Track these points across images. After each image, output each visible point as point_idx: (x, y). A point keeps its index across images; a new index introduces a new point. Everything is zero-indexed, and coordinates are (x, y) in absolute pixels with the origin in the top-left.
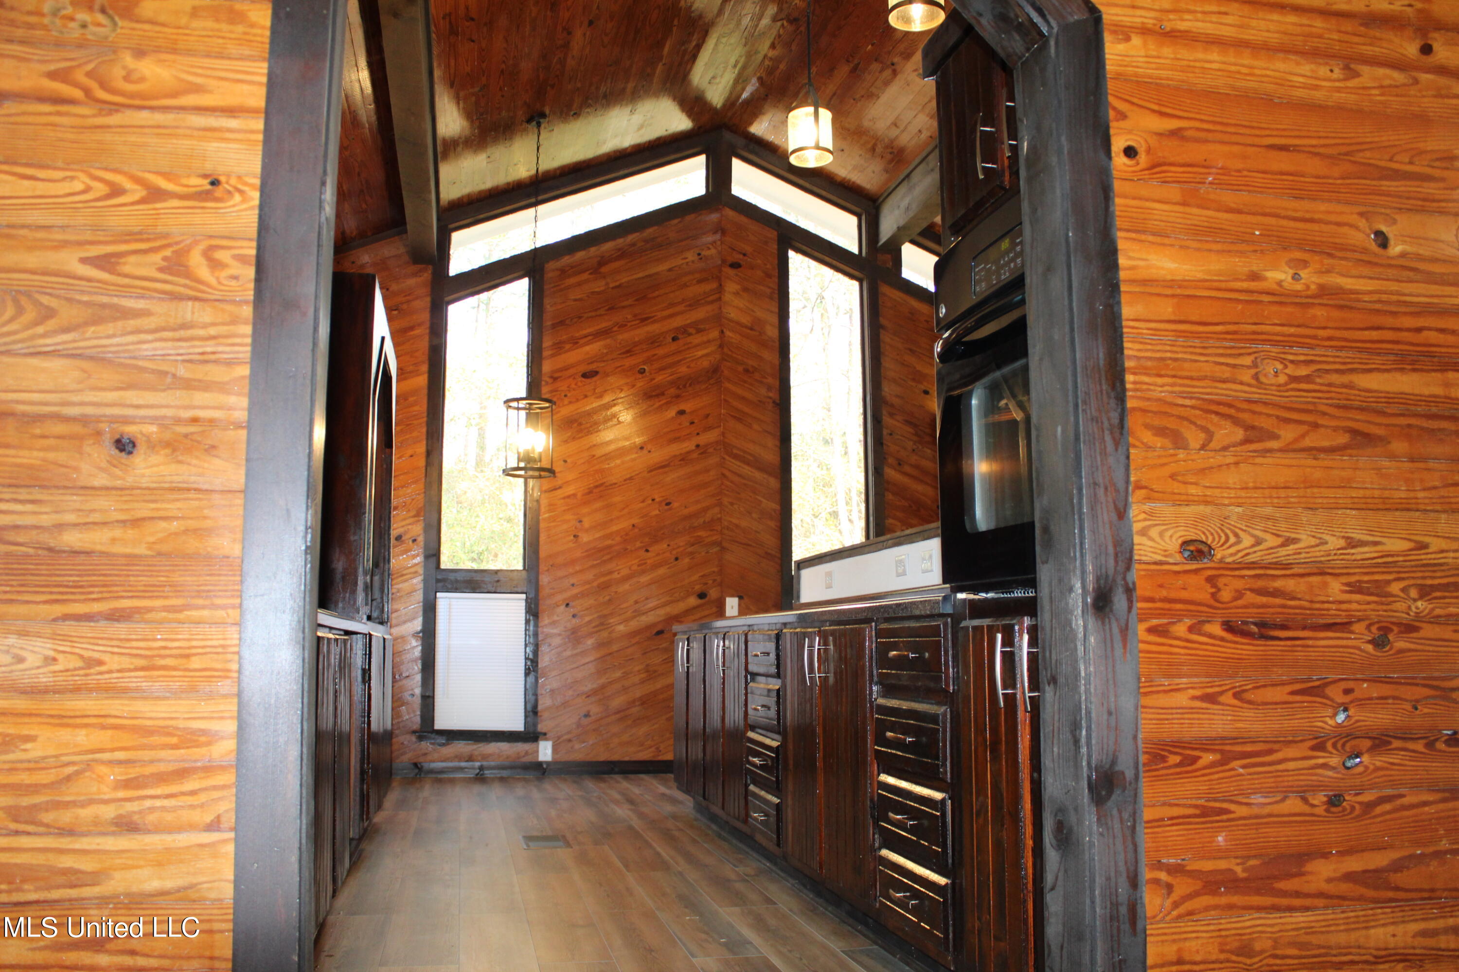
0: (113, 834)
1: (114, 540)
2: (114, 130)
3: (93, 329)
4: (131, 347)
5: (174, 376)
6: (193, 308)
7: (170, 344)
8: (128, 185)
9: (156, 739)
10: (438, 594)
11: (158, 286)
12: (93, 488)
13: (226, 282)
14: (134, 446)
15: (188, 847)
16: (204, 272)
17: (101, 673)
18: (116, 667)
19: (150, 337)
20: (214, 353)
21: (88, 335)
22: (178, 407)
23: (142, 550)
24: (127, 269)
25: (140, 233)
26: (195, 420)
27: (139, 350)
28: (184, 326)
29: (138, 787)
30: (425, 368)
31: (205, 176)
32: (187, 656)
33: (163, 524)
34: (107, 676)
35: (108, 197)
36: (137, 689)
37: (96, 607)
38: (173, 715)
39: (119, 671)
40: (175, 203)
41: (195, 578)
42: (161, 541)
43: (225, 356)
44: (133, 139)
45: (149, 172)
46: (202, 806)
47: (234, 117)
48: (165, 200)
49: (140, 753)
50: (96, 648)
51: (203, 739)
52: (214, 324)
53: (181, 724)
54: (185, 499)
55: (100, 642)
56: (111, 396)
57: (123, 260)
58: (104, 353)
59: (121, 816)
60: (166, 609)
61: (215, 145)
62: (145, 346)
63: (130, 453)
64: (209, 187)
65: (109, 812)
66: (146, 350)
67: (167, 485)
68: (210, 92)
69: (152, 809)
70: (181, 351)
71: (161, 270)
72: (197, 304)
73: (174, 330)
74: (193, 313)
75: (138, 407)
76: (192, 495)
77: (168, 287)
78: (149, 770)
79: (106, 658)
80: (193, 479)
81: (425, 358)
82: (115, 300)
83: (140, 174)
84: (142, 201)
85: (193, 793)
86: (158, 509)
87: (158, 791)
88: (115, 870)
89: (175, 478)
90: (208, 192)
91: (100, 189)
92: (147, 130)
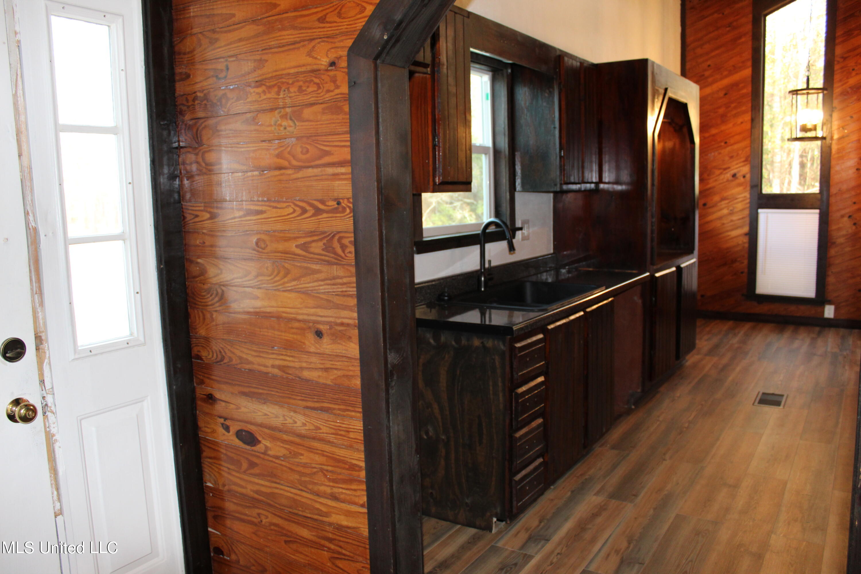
0: (330, 499)
1: (319, 376)
2: (300, 180)
3: (303, 279)
4: (316, 288)
5: (333, 302)
6: (336, 268)
7: (329, 287)
8: (308, 208)
9: (340, 464)
10: (760, 211)
11: (323, 257)
12: (310, 352)
13: (348, 255)
14: (322, 335)
15: (356, 512)
16: (339, 251)
17: (320, 433)
18: (325, 431)
19: (322, 283)
20: (346, 291)
21: (302, 282)
22: (336, 317)
23: (329, 382)
24: (312, 250)
25: (314, 232)
26: (342, 324)
27: (319, 289)
28: (334, 278)
29: (337, 483)
30: (749, 63)
31: (335, 200)
32: (348, 432)
33: (335, 372)
34: (322, 435)
35: (301, 214)
36: (333, 443)
37: (317, 405)
38: (347, 456)
39: (326, 433)
40: (325, 215)
41: (348, 398)
42: (335, 379)
43: (351, 293)
44: (307, 183)
45: (315, 200)
46: (359, 496)
47: (344, 166)
48: (321, 214)
49: (336, 469)
50: (318, 422)
51: (357, 468)
52: (345, 277)
53: (349, 461)
54: (342, 361)
55: (319, 420)
56: (312, 311)
57: (309, 246)
58: (308, 290)
59: (332, 493)
60: (339, 409)
61: (337, 182)
62: (321, 288)
63: (321, 338)
64: (337, 206)
65: (328, 490)
66: (322, 289)
67: (335, 354)
68: (333, 154)
69: (342, 493)
70: (334, 290)
71: (323, 250)
72: (339, 267)
73: (331, 280)
74: (337, 271)
75: (322, 316)
76: (344, 359)
77: (327, 258)
78: (340, 477)
79: (321, 427)
80: (344, 352)
81: (750, 57)
82: (309, 265)
83: (311, 202)
84: (314, 215)
85: (355, 490)
86: (333, 365)
87: (344, 486)
88: (333, 513)
89: (338, 351)
90: (336, 209)
91: (299, 211)
92: (312, 178)
